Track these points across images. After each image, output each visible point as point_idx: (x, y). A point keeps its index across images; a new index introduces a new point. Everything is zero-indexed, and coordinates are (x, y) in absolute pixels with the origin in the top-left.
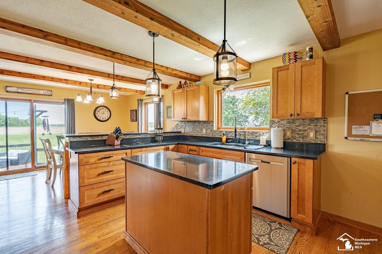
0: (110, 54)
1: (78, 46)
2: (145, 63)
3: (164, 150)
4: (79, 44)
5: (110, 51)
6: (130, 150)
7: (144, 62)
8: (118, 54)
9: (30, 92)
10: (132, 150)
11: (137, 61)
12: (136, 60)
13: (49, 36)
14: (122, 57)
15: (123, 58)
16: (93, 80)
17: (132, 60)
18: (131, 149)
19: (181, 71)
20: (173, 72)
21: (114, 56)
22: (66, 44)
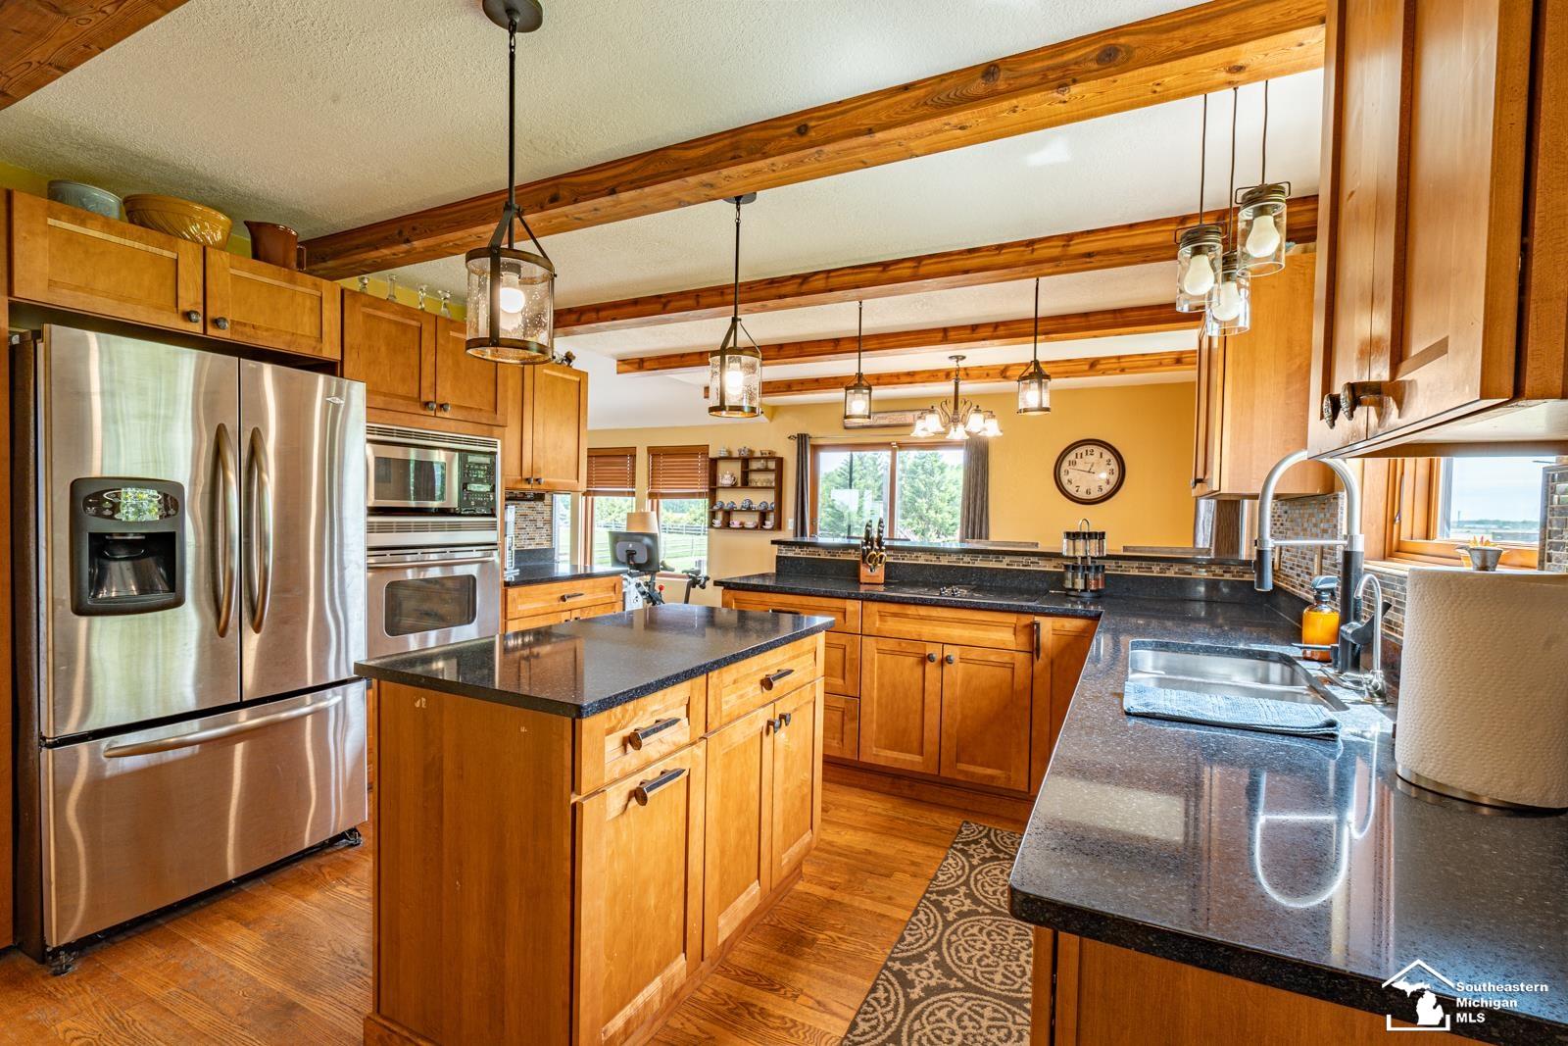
0: (795, 286)
1: (717, 299)
2: (915, 267)
3: (1015, 634)
4: (722, 294)
5: (793, 277)
6: (858, 604)
7: (910, 267)
8: (817, 277)
9: (886, 422)
10: (865, 603)
11: (884, 270)
12: (880, 269)
13: (669, 302)
14: (831, 280)
15: (834, 281)
16: (964, 358)
17: (863, 276)
18: (862, 600)
19: (1131, 226)
20: (1071, 248)
21: (805, 288)
22: (698, 307)
